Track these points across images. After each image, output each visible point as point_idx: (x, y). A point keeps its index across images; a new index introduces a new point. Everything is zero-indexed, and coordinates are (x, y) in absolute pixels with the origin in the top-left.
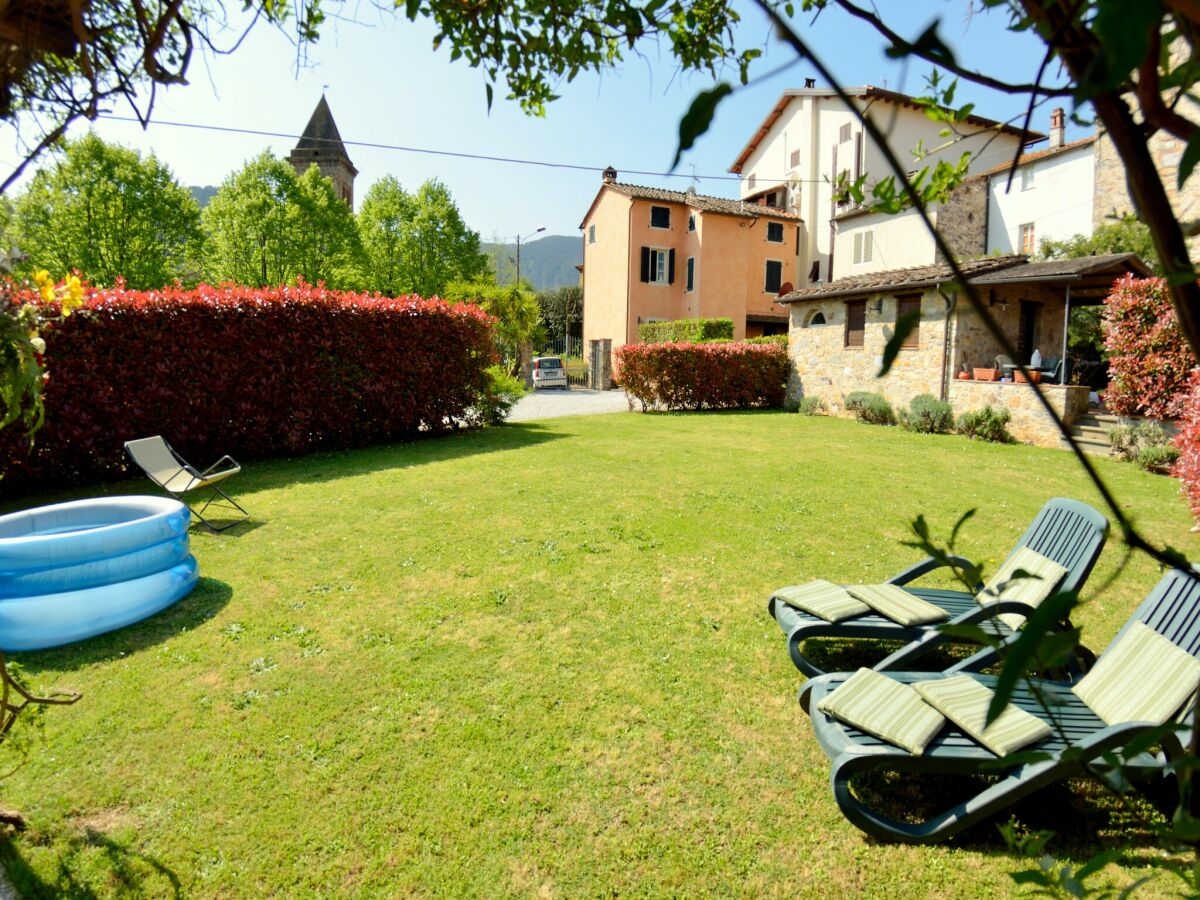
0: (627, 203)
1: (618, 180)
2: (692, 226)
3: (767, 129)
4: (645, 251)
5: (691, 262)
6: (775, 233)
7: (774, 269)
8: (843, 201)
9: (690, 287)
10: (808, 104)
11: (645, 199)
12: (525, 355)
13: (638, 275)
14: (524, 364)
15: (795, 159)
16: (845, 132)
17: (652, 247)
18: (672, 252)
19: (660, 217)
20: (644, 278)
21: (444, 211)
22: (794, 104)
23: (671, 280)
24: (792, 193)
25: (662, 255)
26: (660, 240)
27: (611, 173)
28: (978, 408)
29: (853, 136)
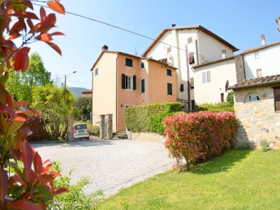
0: (115, 56)
1: (109, 50)
2: (143, 66)
4: (123, 76)
5: (143, 81)
6: (169, 73)
7: (170, 86)
9: (143, 91)
10: (174, 32)
11: (123, 54)
12: (70, 123)
13: (121, 86)
14: (69, 128)
15: (169, 50)
16: (190, 40)
17: (126, 74)
18: (134, 77)
19: (129, 62)
20: (123, 87)
21: (37, 62)
22: (167, 33)
23: (134, 88)
24: (169, 61)
25: (130, 78)
26: (129, 72)
27: (105, 48)
29: (194, 41)
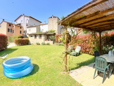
0: (6, 23)
2: (13, 26)
3: (19, 18)
4: (8, 29)
5: (13, 30)
6: (21, 28)
7: (21, 31)
8: (27, 26)
9: (13, 33)
10: (23, 16)
11: (9, 23)
15: (22, 21)
16: (27, 20)
18: (11, 29)
19: (10, 25)
20: (8, 32)
23: (11, 32)
24: (21, 24)
26: (10, 28)
27: (4, 20)
28: (47, 43)
